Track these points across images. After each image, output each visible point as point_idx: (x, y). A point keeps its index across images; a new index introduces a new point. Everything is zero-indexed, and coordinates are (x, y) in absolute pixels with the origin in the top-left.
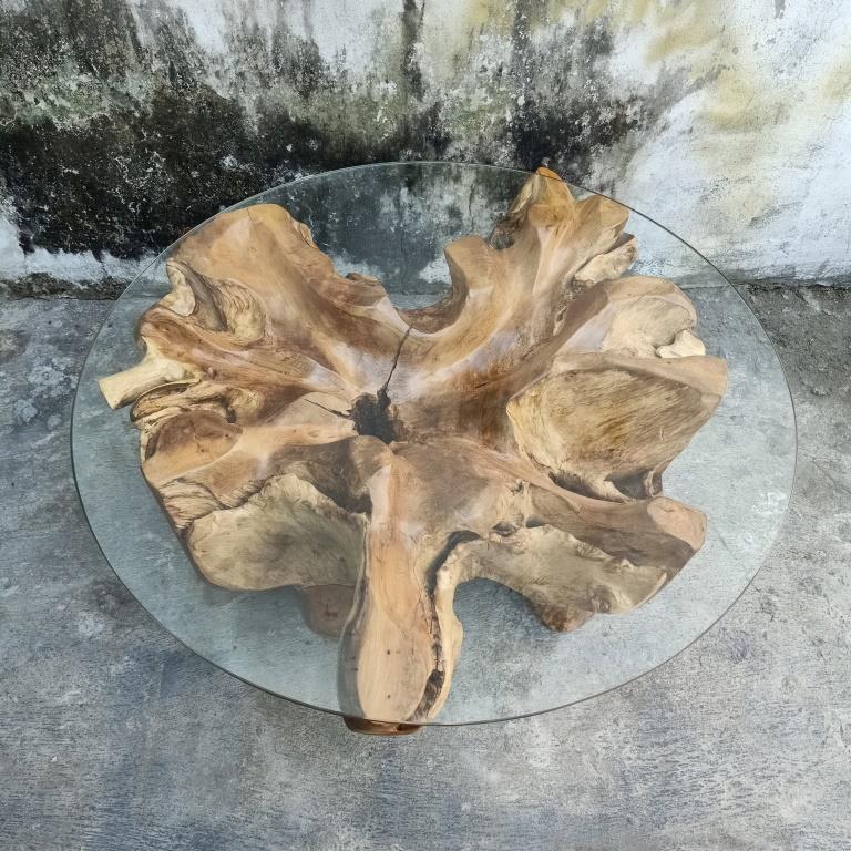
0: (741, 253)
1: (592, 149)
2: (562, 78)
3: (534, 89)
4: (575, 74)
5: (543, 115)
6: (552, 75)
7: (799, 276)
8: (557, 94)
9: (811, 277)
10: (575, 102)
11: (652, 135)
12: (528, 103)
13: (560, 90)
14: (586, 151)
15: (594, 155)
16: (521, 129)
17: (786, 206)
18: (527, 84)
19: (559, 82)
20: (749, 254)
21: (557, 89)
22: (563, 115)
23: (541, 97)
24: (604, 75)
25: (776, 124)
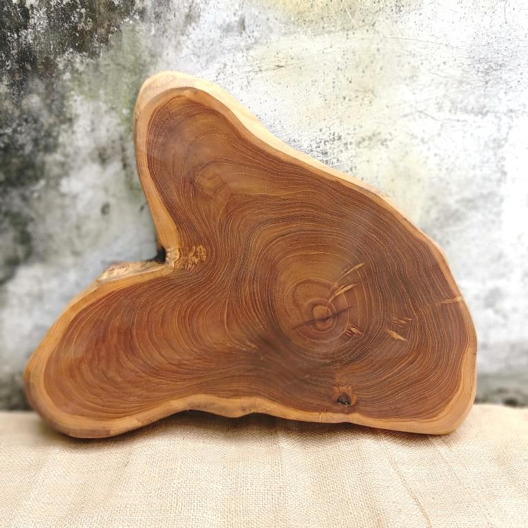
1: (61, 63)
11: (170, 32)
14: (49, 65)
15: (67, 76)
17: (470, 203)
25: (400, 11)
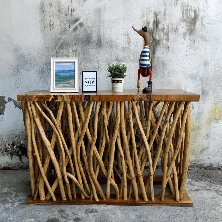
0: (200, 160)
7: (214, 166)
9: (217, 166)
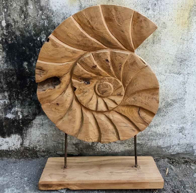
0: (157, 134)
2: (25, 9)
3: (10, 16)
4: (32, 7)
5: (18, 33)
6: (19, 8)
8: (24, 20)
10: (35, 26)
12: (8, 25)
13: (25, 17)
16: (6, 42)
18: (5, 13)
19: (24, 12)
20: (162, 135)
21: (23, 16)
22: (30, 34)
23: (14, 22)
24: (48, 9)
25: (154, 43)
